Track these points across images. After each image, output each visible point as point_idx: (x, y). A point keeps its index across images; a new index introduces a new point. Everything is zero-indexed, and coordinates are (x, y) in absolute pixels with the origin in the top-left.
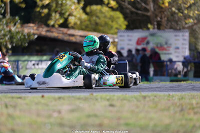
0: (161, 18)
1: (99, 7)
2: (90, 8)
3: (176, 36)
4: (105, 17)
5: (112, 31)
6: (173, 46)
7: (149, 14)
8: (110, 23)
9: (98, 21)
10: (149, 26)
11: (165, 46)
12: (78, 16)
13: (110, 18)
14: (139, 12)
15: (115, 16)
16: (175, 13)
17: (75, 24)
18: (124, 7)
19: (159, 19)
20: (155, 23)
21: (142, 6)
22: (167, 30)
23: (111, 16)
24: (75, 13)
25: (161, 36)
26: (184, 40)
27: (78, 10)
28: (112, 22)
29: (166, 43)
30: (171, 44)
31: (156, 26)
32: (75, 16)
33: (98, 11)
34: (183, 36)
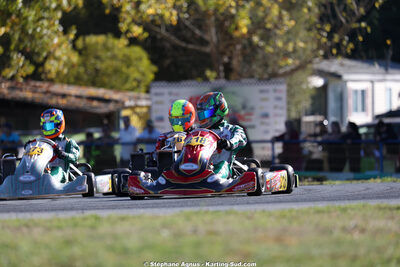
0: (230, 58)
1: (101, 39)
2: (84, 40)
3: (262, 91)
4: (114, 57)
5: (128, 86)
6: (258, 112)
7: (208, 49)
8: (124, 69)
9: (99, 65)
10: (208, 73)
11: (242, 113)
12: (65, 58)
13: (123, 61)
14: (191, 46)
15: (133, 56)
16: (258, 46)
17: (58, 73)
18: (159, 37)
19: (226, 59)
20: (221, 68)
21: (194, 34)
22: (244, 81)
23: (125, 55)
24: (58, 53)
25: (233, 93)
26: (279, 99)
27: (64, 46)
28: (128, 67)
29: (244, 107)
30: (252, 108)
31: (222, 74)
32: (58, 59)
33: (99, 47)
34: (275, 91)
